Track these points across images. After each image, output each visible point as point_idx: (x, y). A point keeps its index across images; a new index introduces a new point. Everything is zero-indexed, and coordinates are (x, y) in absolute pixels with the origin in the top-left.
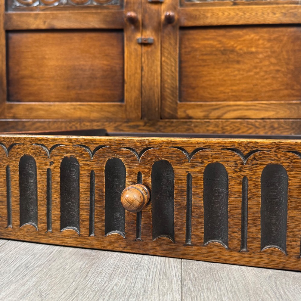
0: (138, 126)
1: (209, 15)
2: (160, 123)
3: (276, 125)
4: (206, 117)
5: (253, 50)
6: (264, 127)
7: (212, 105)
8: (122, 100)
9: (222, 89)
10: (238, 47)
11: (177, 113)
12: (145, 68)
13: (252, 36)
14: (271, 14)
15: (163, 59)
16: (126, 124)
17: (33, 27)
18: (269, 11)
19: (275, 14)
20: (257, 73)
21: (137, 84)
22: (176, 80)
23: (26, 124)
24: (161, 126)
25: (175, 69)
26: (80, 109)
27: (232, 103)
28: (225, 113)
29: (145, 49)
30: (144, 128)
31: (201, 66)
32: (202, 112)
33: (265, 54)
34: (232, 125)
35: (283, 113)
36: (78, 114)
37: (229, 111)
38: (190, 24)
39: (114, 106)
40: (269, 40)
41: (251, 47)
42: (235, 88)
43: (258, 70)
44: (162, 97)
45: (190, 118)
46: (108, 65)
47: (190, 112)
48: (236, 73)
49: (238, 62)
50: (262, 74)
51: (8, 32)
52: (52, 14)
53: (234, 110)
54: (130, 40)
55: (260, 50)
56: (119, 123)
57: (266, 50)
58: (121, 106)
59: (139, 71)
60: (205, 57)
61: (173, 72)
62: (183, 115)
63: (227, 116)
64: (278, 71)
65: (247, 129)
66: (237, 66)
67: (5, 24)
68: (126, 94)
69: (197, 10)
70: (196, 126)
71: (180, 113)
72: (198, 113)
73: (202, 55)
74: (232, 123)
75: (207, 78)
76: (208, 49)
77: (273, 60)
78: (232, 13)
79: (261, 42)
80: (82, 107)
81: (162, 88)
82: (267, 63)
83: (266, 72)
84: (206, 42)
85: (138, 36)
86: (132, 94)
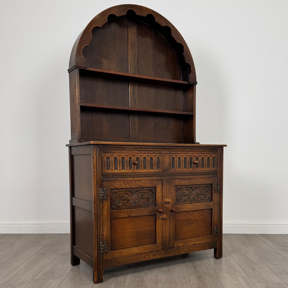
0: (161, 253)
1: (184, 207)
2: (169, 251)
4: (184, 246)
5: (197, 219)
6: (201, 247)
7: (185, 241)
8: (156, 242)
9: (188, 234)
10: (193, 218)
11: (174, 245)
12: (164, 229)
13: (196, 214)
14: (202, 206)
15: (170, 225)
16: (157, 253)
17: (122, 217)
20: (198, 227)
21: (161, 236)
22: (174, 233)
23: (119, 260)
26: (140, 249)
27: (191, 239)
28: (189, 243)
29: (164, 221)
30: (163, 253)
31: (181, 226)
32: (182, 244)
34: (191, 248)
35: (206, 241)
36: (140, 251)
38: (178, 211)
39: (153, 246)
40: (201, 215)
41: (196, 218)
42: (192, 233)
44: (170, 240)
45: (179, 247)
46: (150, 229)
47: (179, 245)
48: (192, 227)
49: (192, 224)
51: (111, 219)
52: (130, 210)
53: (192, 242)
54: (158, 218)
55: (199, 219)
56: (155, 253)
58: (155, 245)
59: (162, 231)
61: (173, 230)
62: (176, 246)
63: (190, 244)
64: (204, 225)
65: (196, 248)
67: (110, 216)
68: (157, 240)
69: (180, 206)
70: (180, 250)
71: (175, 246)
73: (182, 222)
74: (192, 246)
75: (183, 231)
76: (183, 220)
77: (202, 222)
78: (191, 206)
79: (199, 216)
80: (140, 248)
81: (170, 236)
82: (201, 223)
83: (200, 226)
84: (183, 217)
85: (161, 217)
86: (159, 240)
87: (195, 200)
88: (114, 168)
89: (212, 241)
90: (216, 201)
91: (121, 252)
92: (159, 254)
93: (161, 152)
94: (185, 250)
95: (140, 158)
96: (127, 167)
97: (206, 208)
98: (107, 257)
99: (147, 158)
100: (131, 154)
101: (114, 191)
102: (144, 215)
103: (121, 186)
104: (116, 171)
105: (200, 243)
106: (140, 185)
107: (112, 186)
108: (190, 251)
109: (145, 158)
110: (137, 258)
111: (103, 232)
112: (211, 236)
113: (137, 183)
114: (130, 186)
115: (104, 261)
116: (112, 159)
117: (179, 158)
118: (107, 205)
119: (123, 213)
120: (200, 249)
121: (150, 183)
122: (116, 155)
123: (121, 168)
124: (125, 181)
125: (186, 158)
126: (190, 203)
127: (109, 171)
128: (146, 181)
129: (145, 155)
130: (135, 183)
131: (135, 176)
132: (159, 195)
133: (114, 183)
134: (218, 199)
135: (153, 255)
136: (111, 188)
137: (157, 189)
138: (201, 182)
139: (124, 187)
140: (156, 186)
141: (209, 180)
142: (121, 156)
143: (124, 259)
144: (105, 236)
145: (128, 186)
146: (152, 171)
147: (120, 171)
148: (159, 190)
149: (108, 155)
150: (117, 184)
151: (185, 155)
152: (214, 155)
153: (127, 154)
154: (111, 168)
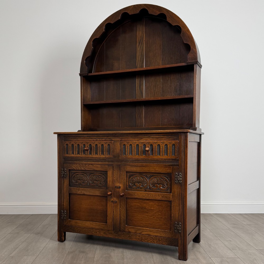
0: (112, 233)
1: (136, 194)
2: (119, 233)
3: (160, 239)
4: (136, 233)
5: (152, 208)
6: (156, 239)
7: (138, 228)
8: (106, 223)
9: (141, 222)
10: (147, 207)
11: (125, 230)
12: (114, 212)
13: (152, 203)
14: (158, 196)
15: (120, 209)
16: (107, 232)
17: (78, 193)
18: (157, 195)
19: (159, 196)
20: (154, 218)
21: (112, 217)
22: (125, 217)
24: (120, 234)
25: (125, 213)
26: (92, 224)
27: (145, 228)
28: (142, 232)
29: (114, 204)
30: (114, 234)
31: (134, 212)
32: (134, 230)
33: (157, 211)
34: (144, 237)
35: (163, 235)
36: (92, 226)
37: (144, 231)
38: (130, 197)
39: (104, 224)
40: (158, 206)
42: (146, 222)
43: (154, 217)
44: (120, 223)
45: (130, 232)
46: (102, 209)
47: (130, 230)
48: (147, 216)
49: (147, 213)
50: (156, 218)
51: (70, 194)
52: (85, 189)
53: (145, 231)
54: (109, 200)
55: (155, 209)
56: (105, 231)
57: (157, 209)
58: (106, 225)
59: (112, 212)
60: (135, 209)
62: (128, 231)
64: (161, 217)
65: (150, 239)
66: (147, 214)
67: (69, 191)
68: (108, 221)
69: (132, 192)
70: (132, 236)
72: (132, 231)
74: (145, 236)
75: (136, 217)
76: (137, 206)
77: (160, 213)
78: (144, 195)
79: (155, 206)
80: (93, 224)
81: (120, 219)
83: (157, 217)
84: (136, 204)
85: (112, 199)
86: (109, 221)
87: (150, 188)
88: (71, 153)
89: (171, 237)
90: (176, 193)
91: (76, 223)
92: (109, 233)
93: (113, 139)
94: (137, 237)
95: (93, 145)
96: (81, 152)
97: (163, 199)
98: (66, 223)
99: (98, 145)
100: (84, 142)
101: (73, 171)
102: (96, 195)
103: (77, 168)
104: (73, 155)
105: (155, 235)
106: (92, 168)
107: (70, 167)
108: (143, 240)
109: (96, 145)
110: (89, 231)
111: (63, 203)
112: (171, 231)
113: (90, 167)
114: (84, 169)
115: (64, 226)
116: (70, 145)
117: (131, 145)
118: (66, 182)
119: (79, 190)
120: (155, 242)
121: (102, 167)
122: (72, 143)
123: (77, 153)
124: (80, 164)
125: (138, 144)
126: (145, 190)
127: (67, 155)
128: (98, 165)
129: (96, 143)
130: (89, 167)
131: (88, 160)
132: (110, 179)
133: (72, 165)
134: (179, 192)
135: (104, 232)
136: (70, 169)
137: (108, 173)
138: (157, 171)
139: (80, 169)
140: (107, 170)
141: (167, 168)
142: (76, 143)
143: (79, 228)
144: (65, 206)
145: (83, 169)
146: (103, 156)
147: (76, 156)
148: (110, 174)
149: (67, 142)
150: (74, 166)
151: (137, 143)
152: (173, 142)
153: (82, 142)
154: (69, 153)
